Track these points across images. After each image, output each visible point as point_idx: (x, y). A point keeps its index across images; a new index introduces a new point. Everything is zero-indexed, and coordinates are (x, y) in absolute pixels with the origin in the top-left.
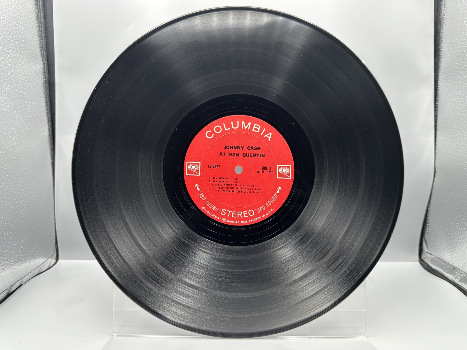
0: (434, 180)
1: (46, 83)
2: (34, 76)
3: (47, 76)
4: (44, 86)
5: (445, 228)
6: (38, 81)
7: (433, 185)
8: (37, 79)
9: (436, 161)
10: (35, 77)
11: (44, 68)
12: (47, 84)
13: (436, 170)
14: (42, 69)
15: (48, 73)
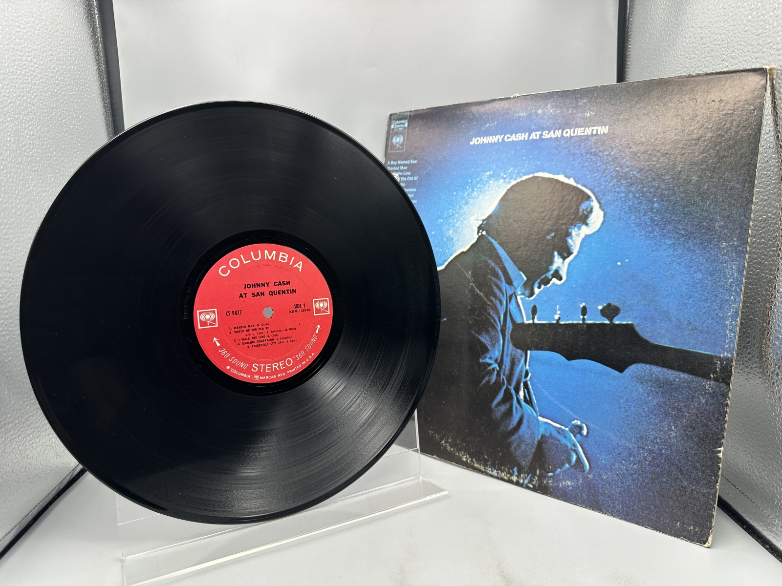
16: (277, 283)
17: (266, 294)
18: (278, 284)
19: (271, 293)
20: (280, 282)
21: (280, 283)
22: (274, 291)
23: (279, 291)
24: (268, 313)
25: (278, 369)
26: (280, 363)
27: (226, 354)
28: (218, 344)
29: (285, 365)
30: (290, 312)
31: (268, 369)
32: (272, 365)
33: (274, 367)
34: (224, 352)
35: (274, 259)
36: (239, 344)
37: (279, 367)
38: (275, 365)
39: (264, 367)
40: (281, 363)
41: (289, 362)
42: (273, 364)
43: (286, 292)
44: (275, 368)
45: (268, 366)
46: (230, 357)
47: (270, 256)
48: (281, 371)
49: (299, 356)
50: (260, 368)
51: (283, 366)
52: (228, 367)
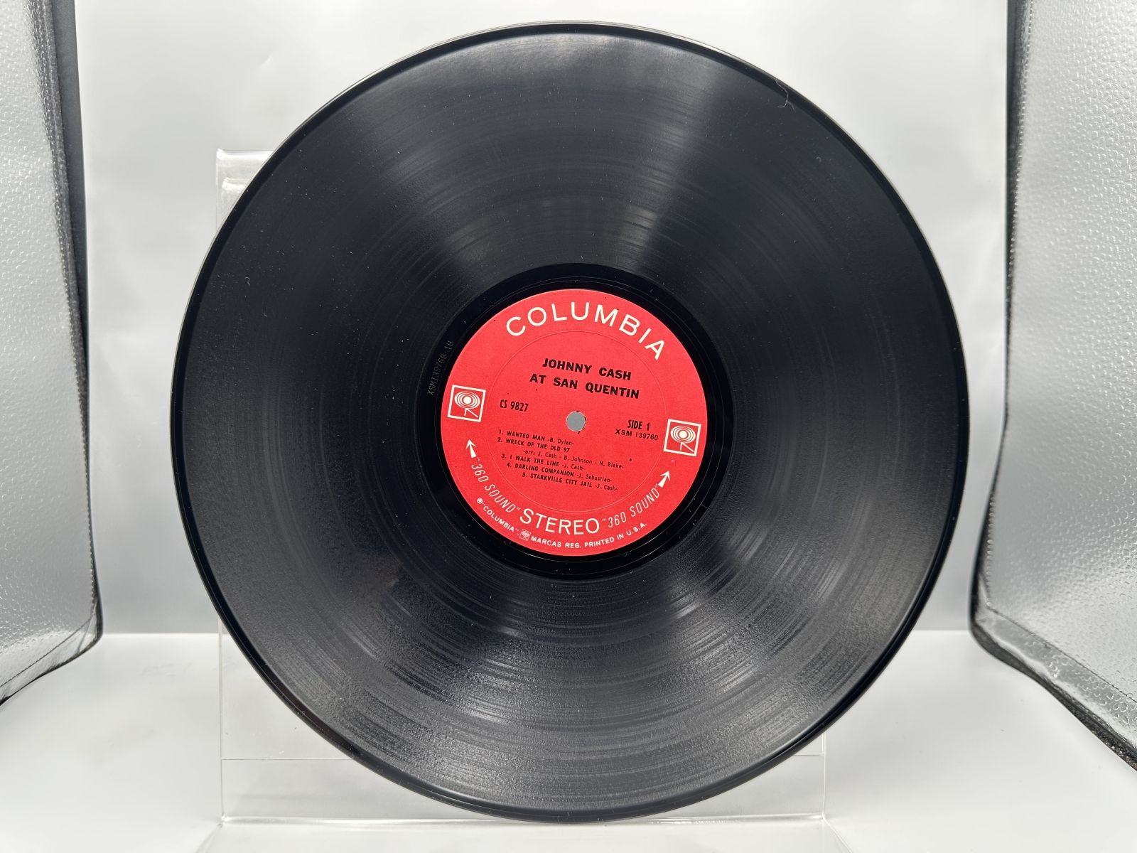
0: (1004, 435)
1: (61, 202)
2: (30, 187)
3: (65, 185)
4: (57, 210)
5: (1028, 551)
6: (41, 199)
7: (1002, 447)
8: (37, 195)
9: (1011, 390)
10: (32, 191)
11: (56, 166)
12: (64, 206)
13: (1010, 412)
14: (51, 170)
15: (68, 178)
16: (605, 370)
17: (582, 386)
18: (607, 373)
19: (590, 387)
20: (611, 370)
21: (611, 373)
22: (596, 385)
23: (605, 386)
24: (576, 422)
25: (569, 533)
26: (575, 522)
27: (482, 475)
28: (473, 455)
29: (583, 529)
30: (618, 432)
31: (551, 527)
32: (559, 521)
33: (561, 526)
34: (479, 470)
35: (611, 324)
36: (508, 465)
37: (571, 529)
38: (564, 523)
39: (544, 521)
40: (577, 524)
41: (592, 526)
42: (561, 521)
43: (620, 391)
44: (563, 529)
45: (551, 521)
46: (488, 484)
47: (605, 317)
48: (573, 539)
49: (615, 521)
50: (535, 519)
51: (578, 530)
52: (480, 501)
